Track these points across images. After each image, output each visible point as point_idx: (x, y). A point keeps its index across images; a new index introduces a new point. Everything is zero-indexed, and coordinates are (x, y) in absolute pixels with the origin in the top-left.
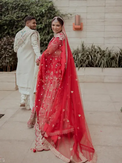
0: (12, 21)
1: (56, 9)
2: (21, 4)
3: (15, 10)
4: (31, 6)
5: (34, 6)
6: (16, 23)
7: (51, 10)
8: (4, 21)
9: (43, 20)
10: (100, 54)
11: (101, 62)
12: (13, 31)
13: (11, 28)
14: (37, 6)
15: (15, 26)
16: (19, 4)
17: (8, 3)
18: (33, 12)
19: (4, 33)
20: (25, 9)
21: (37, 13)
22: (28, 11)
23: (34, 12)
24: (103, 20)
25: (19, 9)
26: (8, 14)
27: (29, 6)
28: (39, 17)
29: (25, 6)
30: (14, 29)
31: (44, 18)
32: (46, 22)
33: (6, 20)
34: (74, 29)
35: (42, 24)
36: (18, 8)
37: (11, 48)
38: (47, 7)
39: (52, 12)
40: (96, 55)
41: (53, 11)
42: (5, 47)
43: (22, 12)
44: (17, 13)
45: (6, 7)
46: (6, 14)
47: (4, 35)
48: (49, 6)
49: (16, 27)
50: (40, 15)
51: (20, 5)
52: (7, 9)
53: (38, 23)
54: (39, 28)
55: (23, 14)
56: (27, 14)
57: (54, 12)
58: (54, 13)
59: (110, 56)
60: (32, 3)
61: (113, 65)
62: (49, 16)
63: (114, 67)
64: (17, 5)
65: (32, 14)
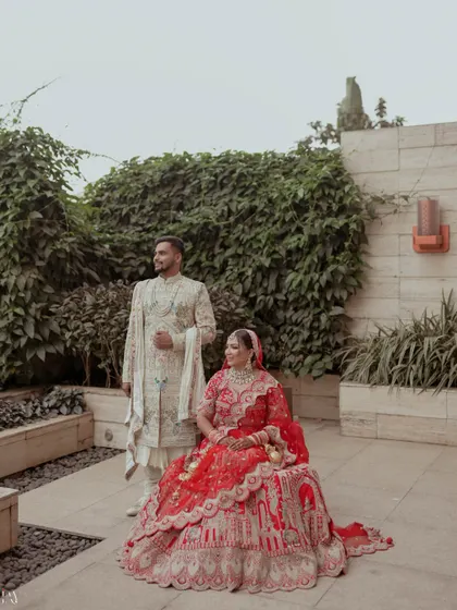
2: (238, 171)
3: (222, 188)
4: (271, 175)
5: (277, 175)
6: (223, 233)
7: (331, 187)
9: (304, 219)
13: (208, 246)
14: (289, 173)
15: (220, 241)
16: (233, 172)
17: (202, 170)
21: (284, 199)
23: (275, 195)
27: (264, 178)
28: (290, 213)
29: (252, 177)
34: (418, 249)
36: (231, 184)
39: (333, 193)
41: (339, 191)
43: (240, 195)
44: (227, 199)
45: (196, 181)
49: (222, 245)
50: (294, 205)
51: (235, 175)
52: (199, 188)
55: (245, 203)
56: (256, 203)
57: (340, 193)
58: (341, 199)
64: (226, 174)
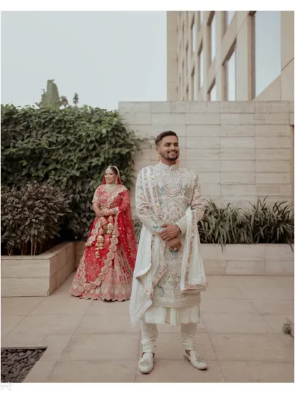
0: (37, 152)
1: (127, 128)
2: (57, 118)
3: (44, 128)
4: (78, 122)
5: (83, 122)
6: (45, 155)
7: (117, 130)
8: (21, 150)
9: (102, 148)
10: (216, 217)
11: (219, 233)
12: (37, 170)
13: (34, 164)
14: (89, 121)
15: (43, 160)
16: (53, 118)
17: (30, 116)
18: (81, 135)
19: (18, 175)
20: (65, 127)
21: (89, 136)
22: (71, 131)
23: (84, 134)
24: (217, 151)
25: (53, 127)
26: (28, 137)
27: (74, 123)
28: (93, 145)
29: (65, 122)
30: (40, 166)
31: (103, 146)
32: (108, 153)
33: (24, 149)
35: (100, 157)
36: (51, 126)
37: (41, 205)
38: (111, 124)
39: (119, 134)
40: (209, 218)
41: (122, 134)
42: (30, 203)
43: (58, 133)
44: (49, 135)
45: (26, 123)
46: (25, 137)
47: (19, 177)
48: (114, 123)
49: (44, 164)
50: (96, 140)
51: (54, 120)
52: (28, 127)
53: (91, 155)
54: (93, 164)
55: (62, 137)
56: (70, 137)
58: (124, 137)
59: (235, 219)
60: (79, 117)
61: (242, 239)
62: (114, 143)
63: (245, 242)
64: (47, 119)
65: (79, 139)
